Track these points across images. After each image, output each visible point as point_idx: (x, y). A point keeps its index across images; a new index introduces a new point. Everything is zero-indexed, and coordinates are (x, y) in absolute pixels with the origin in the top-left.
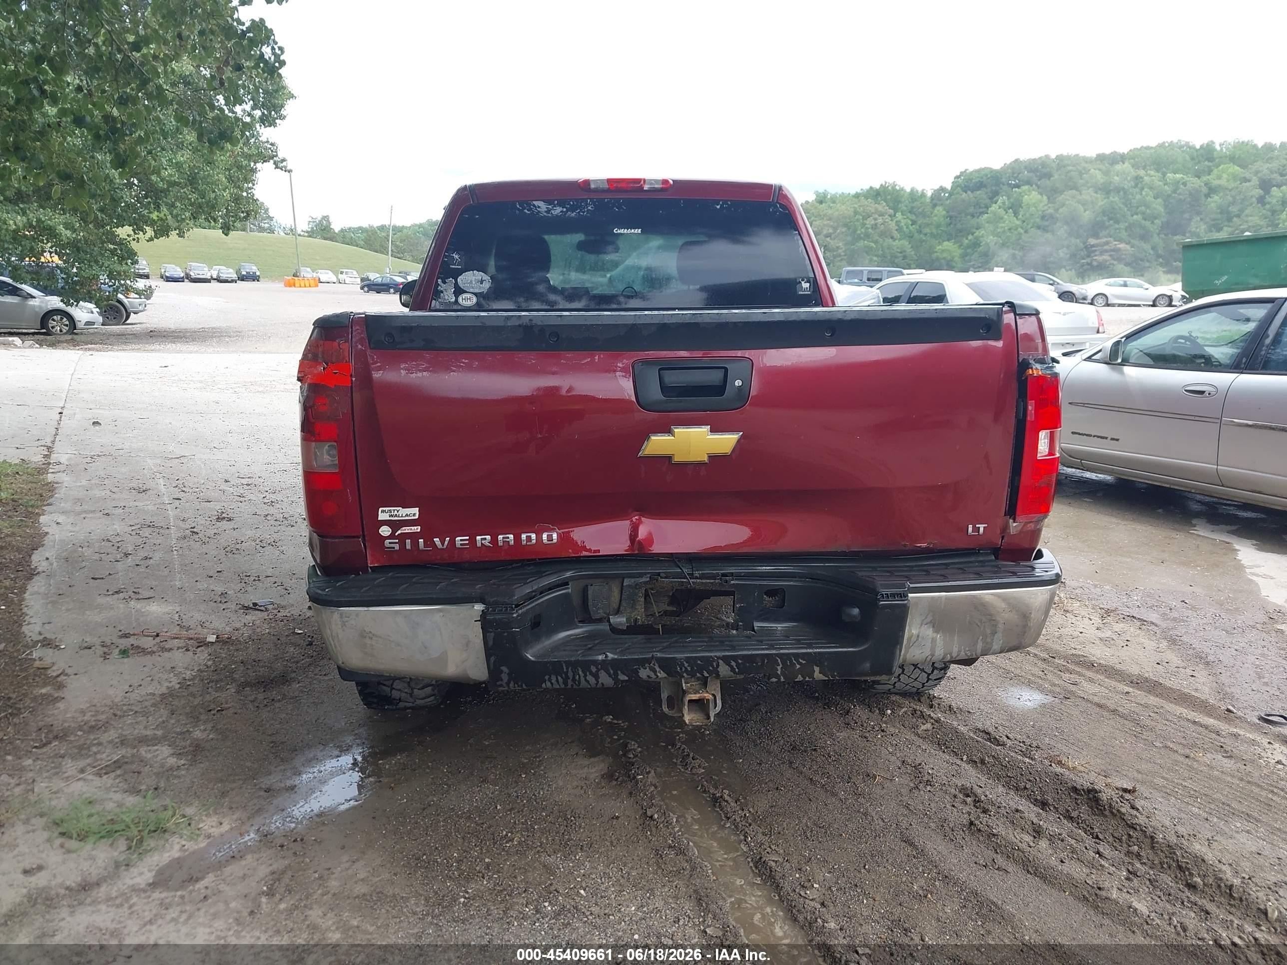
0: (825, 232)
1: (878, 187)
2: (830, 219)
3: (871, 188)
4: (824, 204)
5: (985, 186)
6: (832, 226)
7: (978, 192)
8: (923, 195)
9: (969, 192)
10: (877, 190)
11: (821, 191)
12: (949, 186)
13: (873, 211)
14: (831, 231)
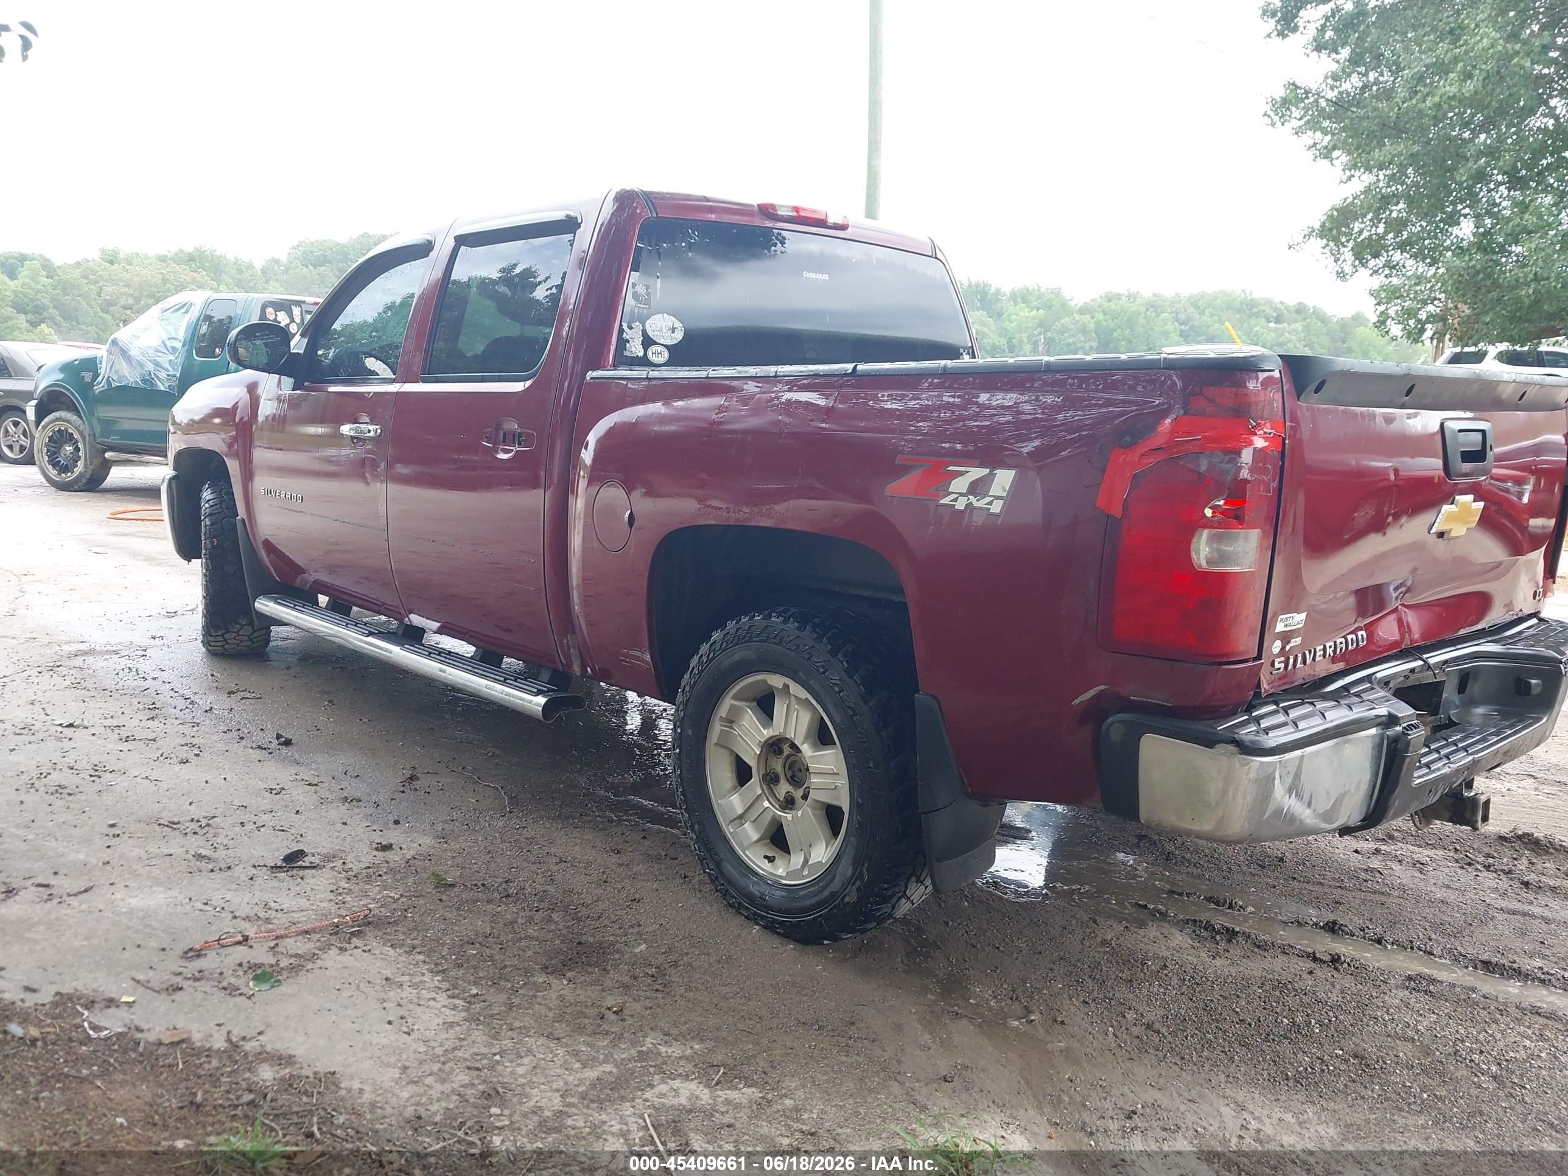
0: (122, 302)
1: (191, 251)
2: (128, 286)
3: (182, 251)
4: (116, 265)
5: (330, 262)
6: (132, 295)
7: (323, 268)
8: (250, 266)
9: (311, 268)
10: (189, 253)
11: (110, 247)
12: (284, 259)
13: (188, 279)
14: (131, 301)
